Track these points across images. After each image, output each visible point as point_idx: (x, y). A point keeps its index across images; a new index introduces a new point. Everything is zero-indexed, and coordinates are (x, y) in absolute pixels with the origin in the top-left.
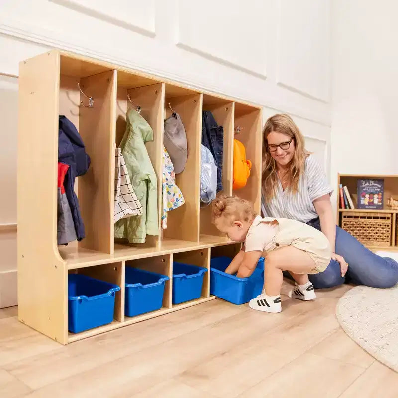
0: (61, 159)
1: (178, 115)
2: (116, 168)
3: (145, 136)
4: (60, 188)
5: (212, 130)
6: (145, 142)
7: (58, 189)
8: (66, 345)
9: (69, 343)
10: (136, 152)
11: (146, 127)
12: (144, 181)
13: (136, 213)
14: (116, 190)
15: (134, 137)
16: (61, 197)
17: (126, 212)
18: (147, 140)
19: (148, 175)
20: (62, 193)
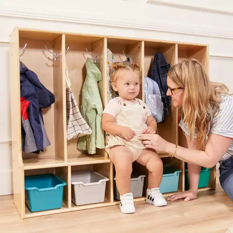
0: (24, 98)
1: (130, 59)
2: (67, 102)
3: (97, 78)
4: (22, 117)
5: (162, 67)
6: (98, 82)
7: (21, 118)
8: (23, 219)
9: (25, 218)
10: (89, 89)
11: (97, 71)
12: (94, 110)
13: (86, 133)
14: (68, 117)
15: (88, 79)
16: (23, 122)
17: (77, 132)
18: (99, 80)
19: (95, 105)
20: (24, 120)
